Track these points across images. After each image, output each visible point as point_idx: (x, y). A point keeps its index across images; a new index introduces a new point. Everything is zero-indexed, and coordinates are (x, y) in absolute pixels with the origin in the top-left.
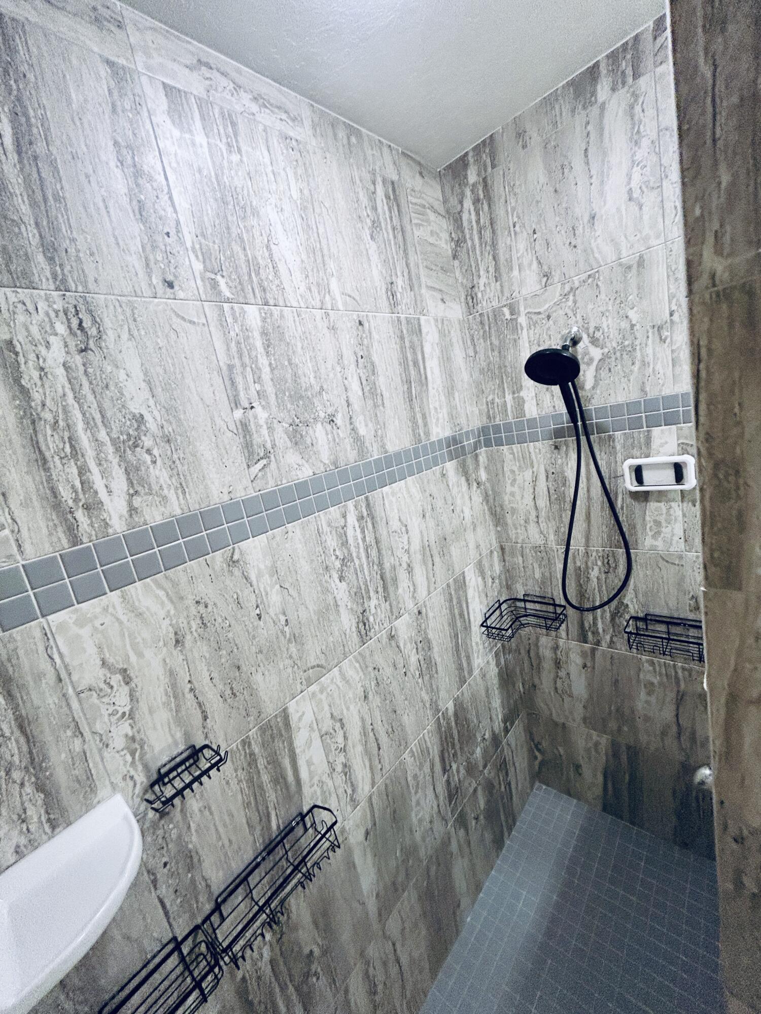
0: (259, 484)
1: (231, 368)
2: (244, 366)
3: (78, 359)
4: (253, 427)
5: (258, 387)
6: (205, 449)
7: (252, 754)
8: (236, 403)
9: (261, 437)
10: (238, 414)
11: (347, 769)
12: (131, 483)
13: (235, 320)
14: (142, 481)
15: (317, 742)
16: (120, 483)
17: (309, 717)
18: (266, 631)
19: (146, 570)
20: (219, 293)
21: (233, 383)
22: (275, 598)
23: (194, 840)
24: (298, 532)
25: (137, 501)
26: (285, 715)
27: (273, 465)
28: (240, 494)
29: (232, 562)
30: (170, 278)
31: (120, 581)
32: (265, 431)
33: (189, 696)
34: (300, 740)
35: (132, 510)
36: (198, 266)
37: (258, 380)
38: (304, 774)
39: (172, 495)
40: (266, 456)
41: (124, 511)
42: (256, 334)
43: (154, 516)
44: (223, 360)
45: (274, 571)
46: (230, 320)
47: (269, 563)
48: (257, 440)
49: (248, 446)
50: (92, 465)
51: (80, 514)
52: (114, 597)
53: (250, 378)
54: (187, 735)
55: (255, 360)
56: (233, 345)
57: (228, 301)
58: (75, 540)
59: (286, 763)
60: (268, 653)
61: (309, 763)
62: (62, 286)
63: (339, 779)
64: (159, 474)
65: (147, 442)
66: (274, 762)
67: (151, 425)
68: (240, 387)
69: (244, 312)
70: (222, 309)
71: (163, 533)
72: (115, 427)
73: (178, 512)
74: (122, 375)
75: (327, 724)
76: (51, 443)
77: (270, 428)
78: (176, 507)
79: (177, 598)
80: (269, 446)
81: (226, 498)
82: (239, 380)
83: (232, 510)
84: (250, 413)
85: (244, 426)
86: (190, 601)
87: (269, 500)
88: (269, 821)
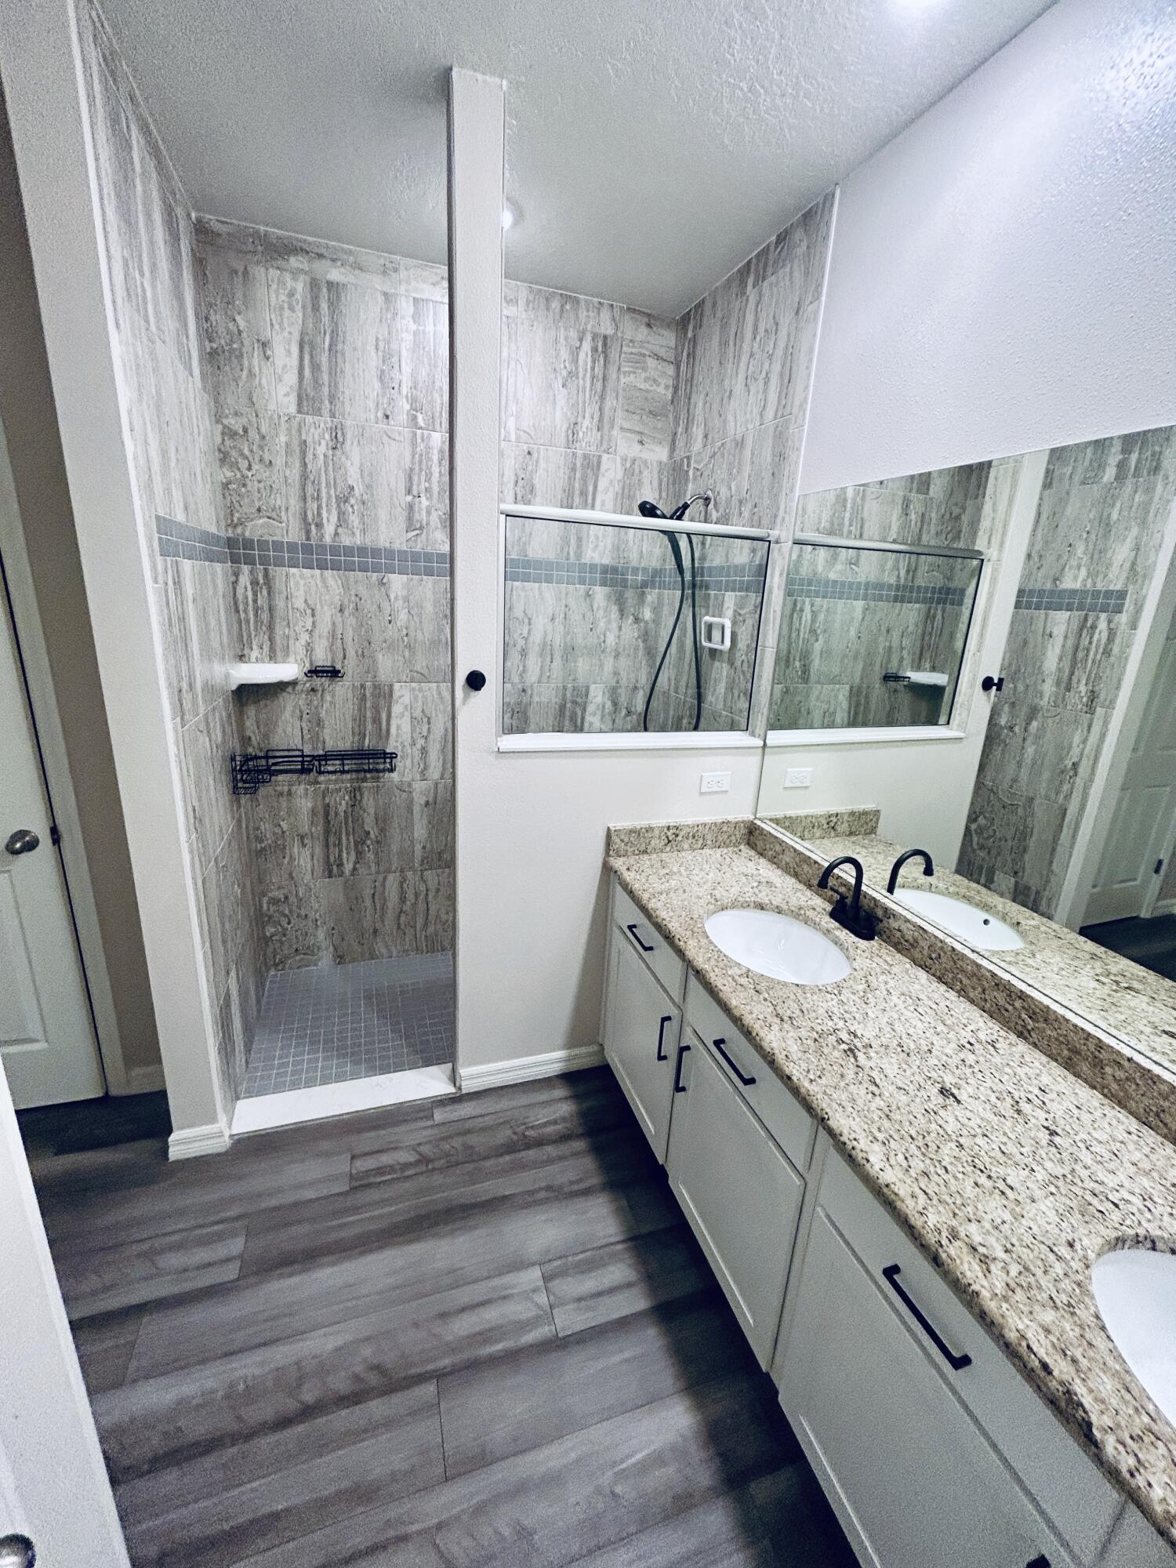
0: (411, 543)
1: (412, 470)
2: (421, 470)
3: (331, 452)
4: (416, 508)
5: (427, 485)
6: (383, 514)
7: (364, 695)
8: (409, 492)
9: (421, 516)
10: (409, 498)
11: (424, 751)
12: (339, 520)
13: (423, 440)
14: (345, 521)
15: (407, 718)
16: (334, 518)
17: (406, 700)
18: (391, 632)
19: (335, 567)
20: (417, 423)
21: (410, 478)
22: (403, 616)
23: (323, 714)
24: (430, 585)
25: (340, 530)
26: (391, 686)
27: (424, 536)
28: (397, 546)
29: (381, 583)
30: (388, 413)
31: (322, 566)
32: (424, 513)
33: (339, 641)
34: (396, 709)
35: (336, 534)
36: (407, 407)
37: (428, 480)
38: (393, 730)
39: (358, 533)
40: (421, 528)
41: (333, 532)
42: (435, 451)
43: (346, 540)
44: (407, 463)
45: (407, 600)
46: (419, 441)
47: (405, 593)
48: (417, 516)
49: (410, 519)
50: (324, 505)
51: (313, 527)
52: (317, 572)
53: (423, 478)
54: (333, 660)
55: (429, 468)
56: (417, 456)
57: (420, 428)
58: (308, 539)
59: (384, 716)
60: (391, 646)
61: (398, 728)
62: (333, 416)
63: (417, 754)
64: (354, 520)
65: (352, 501)
66: (376, 709)
67: (357, 492)
68: (415, 482)
69: (429, 437)
70: (415, 434)
71: (349, 551)
72: (339, 490)
73: (359, 543)
74: (349, 463)
75: (418, 713)
76: (310, 490)
77: (429, 513)
78: (358, 540)
79: (346, 587)
80: (424, 523)
81: (388, 545)
82: (415, 478)
83: (390, 553)
84: (417, 500)
85: (411, 507)
86: (353, 592)
87: (415, 557)
88: (364, 738)
